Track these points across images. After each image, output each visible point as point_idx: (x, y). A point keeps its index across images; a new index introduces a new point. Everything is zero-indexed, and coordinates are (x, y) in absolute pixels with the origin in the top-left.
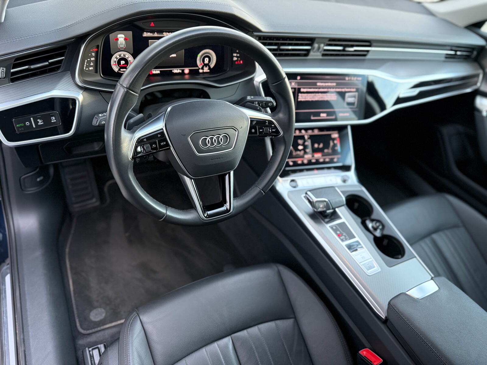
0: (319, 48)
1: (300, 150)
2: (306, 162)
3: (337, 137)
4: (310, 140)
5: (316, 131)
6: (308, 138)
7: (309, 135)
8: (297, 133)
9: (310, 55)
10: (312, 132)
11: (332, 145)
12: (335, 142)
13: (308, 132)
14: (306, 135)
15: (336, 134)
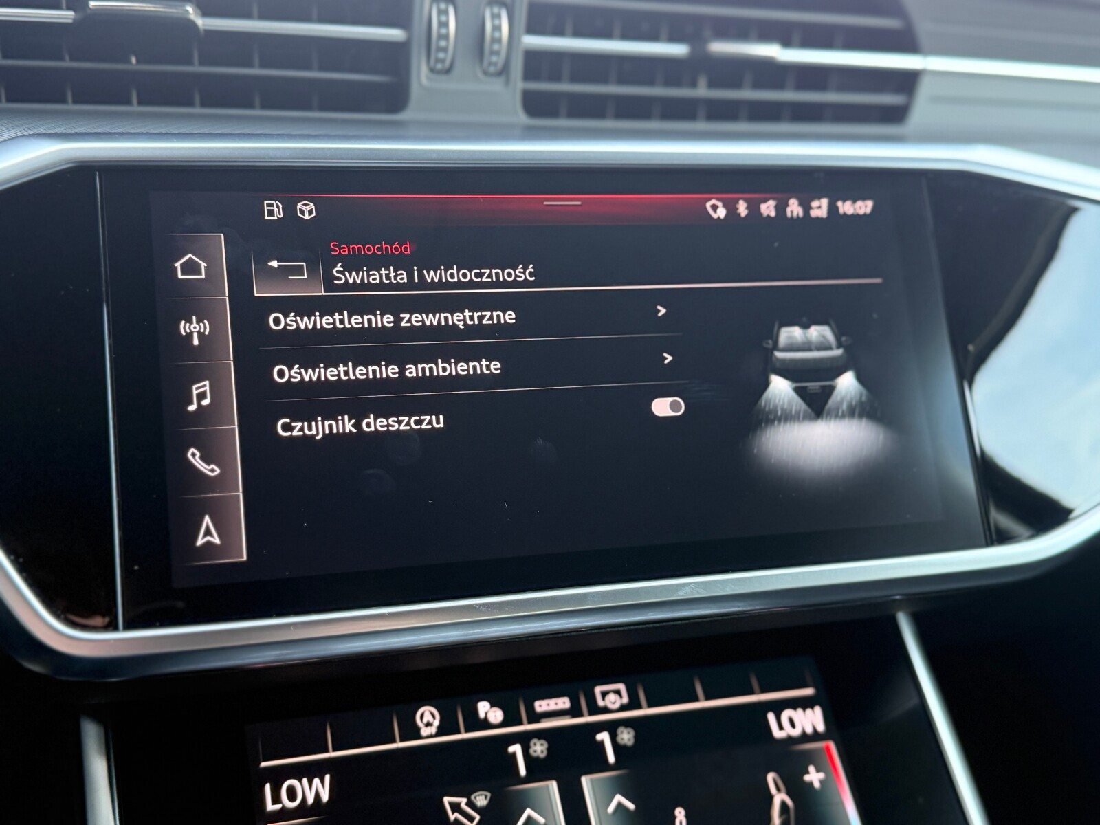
0: (473, 37)
3: (816, 736)
4: (553, 786)
5: (612, 697)
6: (538, 769)
7: (539, 734)
8: (425, 731)
9: (415, 91)
10: (574, 711)
11: (784, 805)
12: (814, 777)
13: (535, 717)
14: (513, 738)
15: (803, 704)
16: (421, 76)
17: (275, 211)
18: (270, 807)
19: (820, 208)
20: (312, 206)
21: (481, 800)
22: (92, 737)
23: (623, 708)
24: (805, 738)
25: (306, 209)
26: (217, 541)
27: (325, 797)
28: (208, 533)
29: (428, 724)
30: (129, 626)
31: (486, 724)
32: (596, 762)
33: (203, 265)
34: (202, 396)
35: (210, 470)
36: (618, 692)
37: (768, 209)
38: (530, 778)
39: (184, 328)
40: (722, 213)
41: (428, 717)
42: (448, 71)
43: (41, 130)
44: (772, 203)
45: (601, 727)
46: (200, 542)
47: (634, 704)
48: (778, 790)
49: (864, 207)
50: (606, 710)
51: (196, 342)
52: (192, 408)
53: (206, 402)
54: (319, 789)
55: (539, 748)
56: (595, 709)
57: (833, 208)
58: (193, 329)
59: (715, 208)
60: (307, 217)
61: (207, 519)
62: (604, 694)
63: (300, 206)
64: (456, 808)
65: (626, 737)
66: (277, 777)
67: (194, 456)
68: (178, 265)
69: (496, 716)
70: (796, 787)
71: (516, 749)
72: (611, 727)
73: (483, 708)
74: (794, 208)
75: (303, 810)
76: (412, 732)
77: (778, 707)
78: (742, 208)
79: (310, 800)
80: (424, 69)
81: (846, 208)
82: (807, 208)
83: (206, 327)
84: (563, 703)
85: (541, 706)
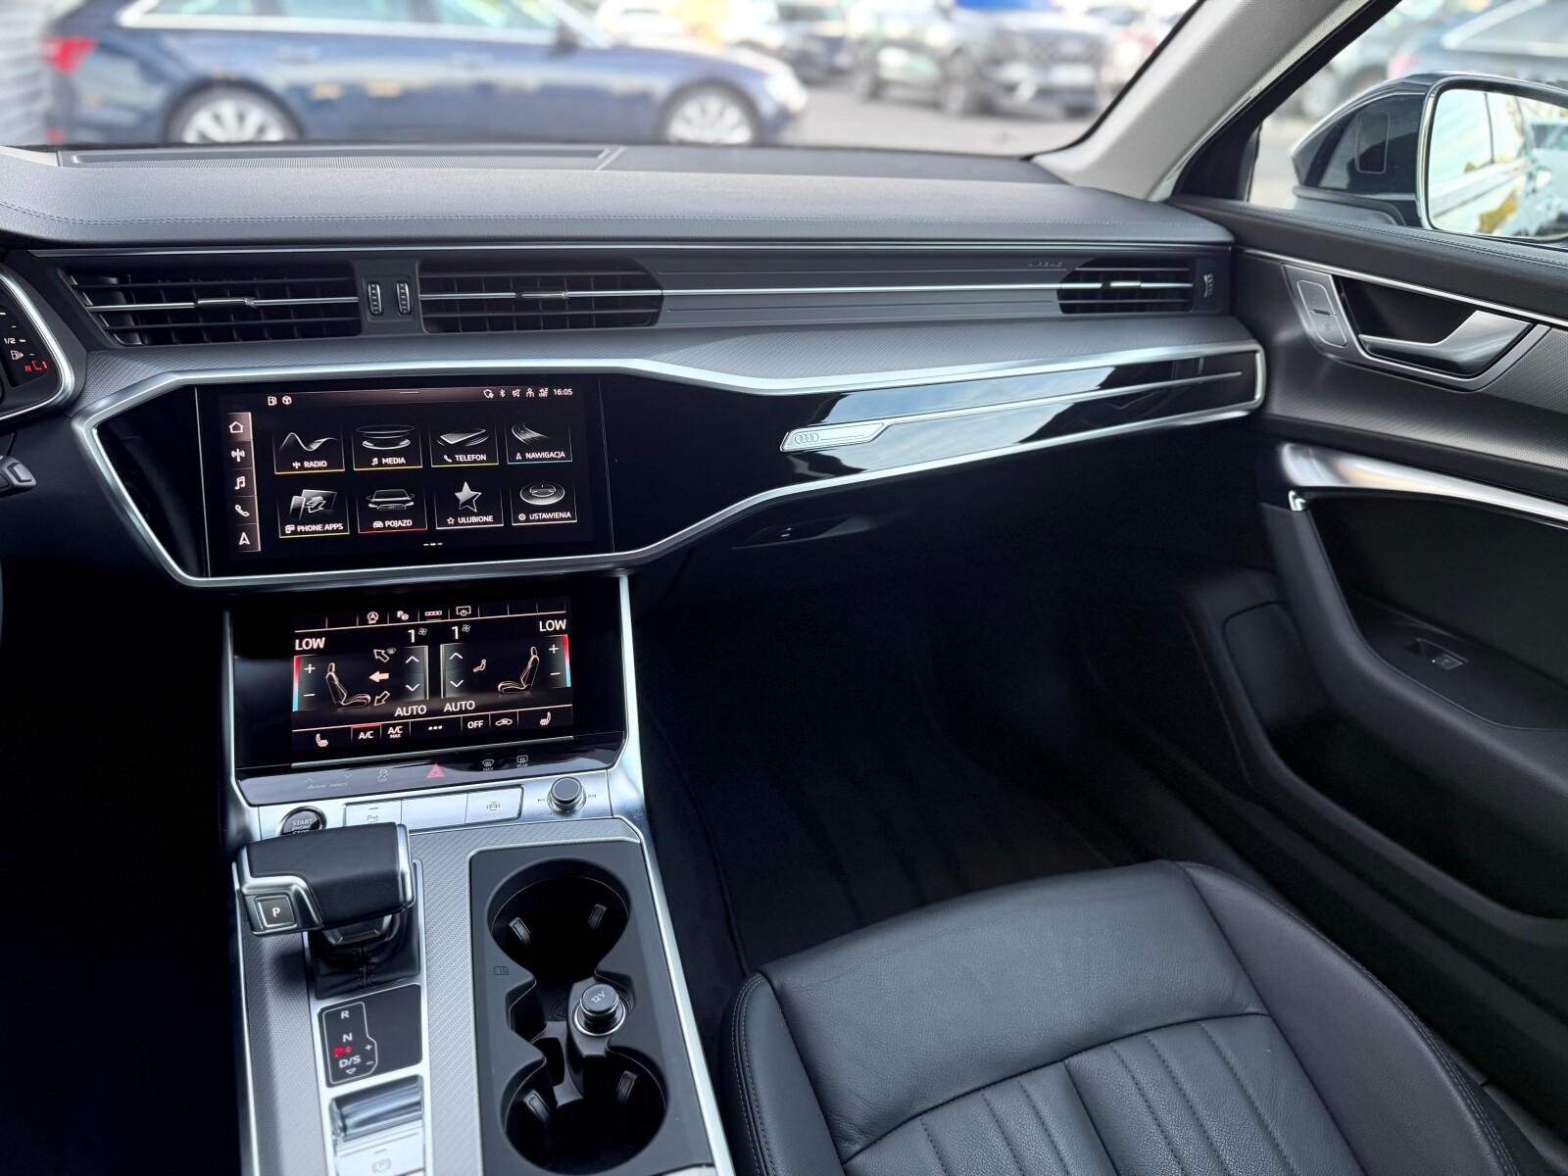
0: (391, 299)
1: (376, 689)
2: (395, 733)
3: (561, 631)
4: (426, 647)
5: (464, 611)
6: (420, 640)
7: (424, 626)
8: (370, 622)
9: (365, 325)
10: (444, 617)
11: (535, 660)
12: (554, 649)
13: (424, 618)
14: (411, 627)
15: (558, 618)
16: (367, 318)
17: (272, 401)
18: (297, 648)
19: (544, 393)
20: (290, 398)
21: (391, 651)
22: (227, 615)
23: (468, 616)
24: (555, 632)
25: (287, 400)
26: (248, 543)
27: (322, 646)
28: (244, 540)
29: (373, 619)
30: (212, 576)
31: (400, 620)
32: (449, 638)
33: (242, 426)
34: (241, 483)
35: (246, 514)
36: (467, 610)
37: (516, 393)
38: (416, 643)
39: (233, 454)
40: (491, 395)
41: (373, 617)
42: (381, 314)
43: (171, 369)
44: (518, 390)
45: (455, 624)
46: (241, 543)
47: (474, 614)
48: (535, 654)
49: (569, 392)
50: (460, 617)
51: (239, 460)
52: (237, 488)
53: (243, 485)
54: (320, 643)
55: (423, 632)
56: (454, 616)
57: (551, 393)
58: (238, 454)
59: (488, 393)
60: (287, 403)
61: (244, 534)
62: (460, 610)
63: (284, 398)
64: (379, 654)
65: (466, 628)
66: (301, 637)
67: (238, 508)
68: (231, 427)
69: (405, 617)
70: (544, 653)
71: (412, 632)
72: (460, 625)
73: (400, 613)
74: (530, 392)
75: (312, 650)
76: (364, 621)
77: (544, 619)
78: (502, 393)
79: (315, 647)
80: (368, 314)
81: (559, 392)
82: (537, 393)
83: (243, 454)
84: (438, 613)
85: (428, 614)
